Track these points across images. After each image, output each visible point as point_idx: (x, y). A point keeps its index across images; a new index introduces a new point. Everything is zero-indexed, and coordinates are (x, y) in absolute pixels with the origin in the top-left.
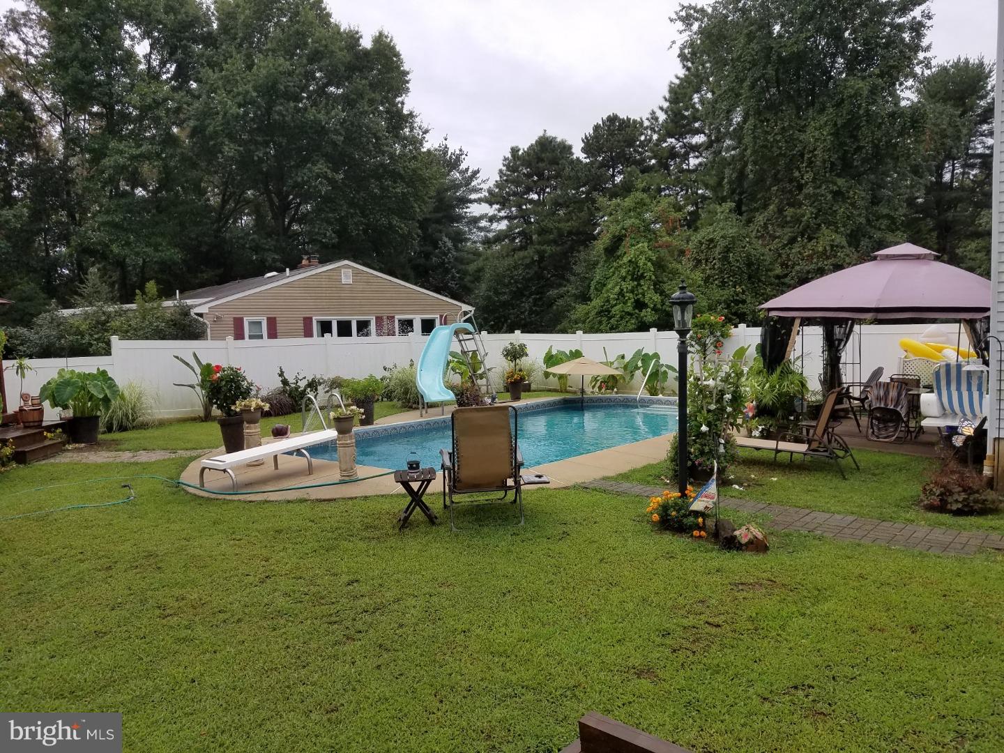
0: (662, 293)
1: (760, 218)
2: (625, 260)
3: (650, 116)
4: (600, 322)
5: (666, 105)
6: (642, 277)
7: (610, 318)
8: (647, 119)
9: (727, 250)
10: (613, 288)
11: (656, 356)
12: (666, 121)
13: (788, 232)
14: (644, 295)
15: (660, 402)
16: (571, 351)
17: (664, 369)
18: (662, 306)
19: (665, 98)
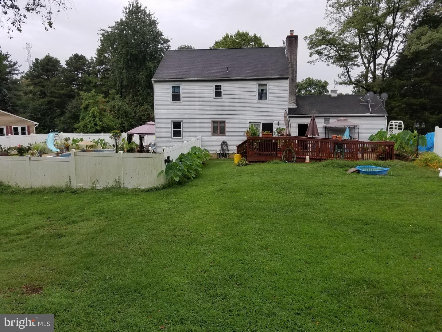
0: (101, 121)
1: (128, 98)
2: (91, 112)
3: (90, 59)
4: (84, 129)
5: (96, 56)
6: (96, 117)
7: (87, 128)
8: (90, 60)
9: (119, 109)
10: (87, 120)
11: (104, 140)
12: (96, 60)
13: (136, 103)
14: (97, 122)
15: (106, 151)
16: (80, 139)
17: (106, 143)
18: (102, 125)
19: (96, 54)
